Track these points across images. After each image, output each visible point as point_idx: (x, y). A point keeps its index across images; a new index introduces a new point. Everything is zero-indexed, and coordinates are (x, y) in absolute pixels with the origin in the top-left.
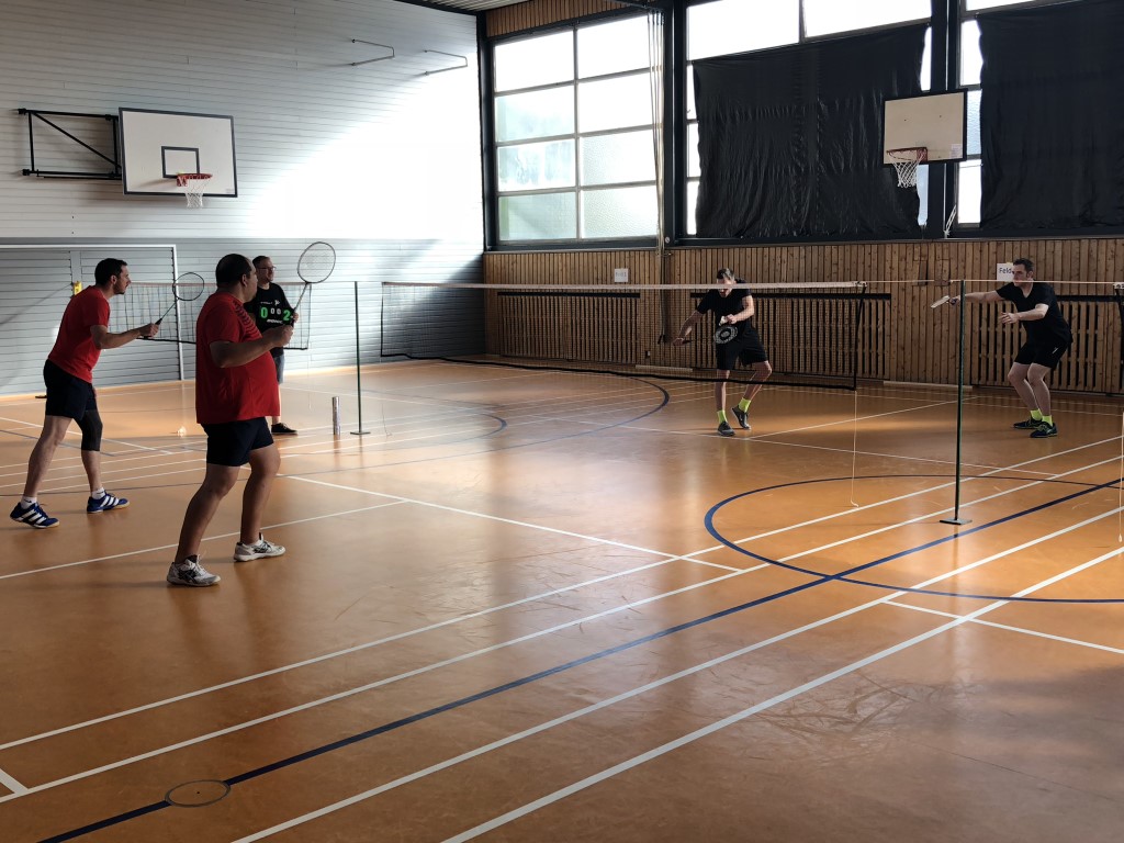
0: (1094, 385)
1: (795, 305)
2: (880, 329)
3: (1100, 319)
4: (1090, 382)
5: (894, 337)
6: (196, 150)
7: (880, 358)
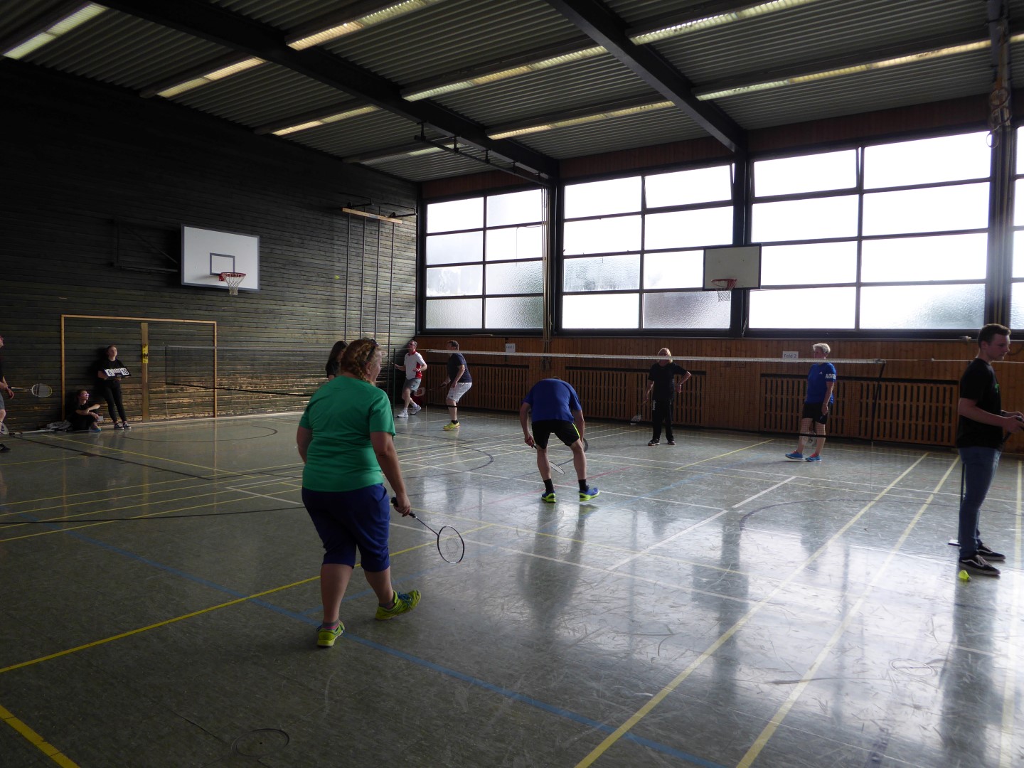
0: (842, 433)
1: (640, 376)
2: (698, 394)
3: (847, 392)
4: (839, 430)
6: (233, 257)
7: (698, 413)
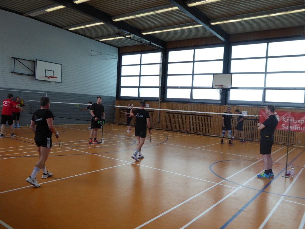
2: (210, 123)
5: (213, 125)
6: (53, 71)
7: (209, 130)
